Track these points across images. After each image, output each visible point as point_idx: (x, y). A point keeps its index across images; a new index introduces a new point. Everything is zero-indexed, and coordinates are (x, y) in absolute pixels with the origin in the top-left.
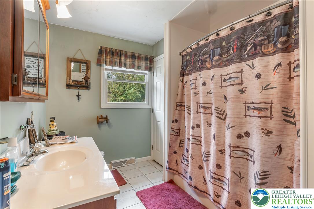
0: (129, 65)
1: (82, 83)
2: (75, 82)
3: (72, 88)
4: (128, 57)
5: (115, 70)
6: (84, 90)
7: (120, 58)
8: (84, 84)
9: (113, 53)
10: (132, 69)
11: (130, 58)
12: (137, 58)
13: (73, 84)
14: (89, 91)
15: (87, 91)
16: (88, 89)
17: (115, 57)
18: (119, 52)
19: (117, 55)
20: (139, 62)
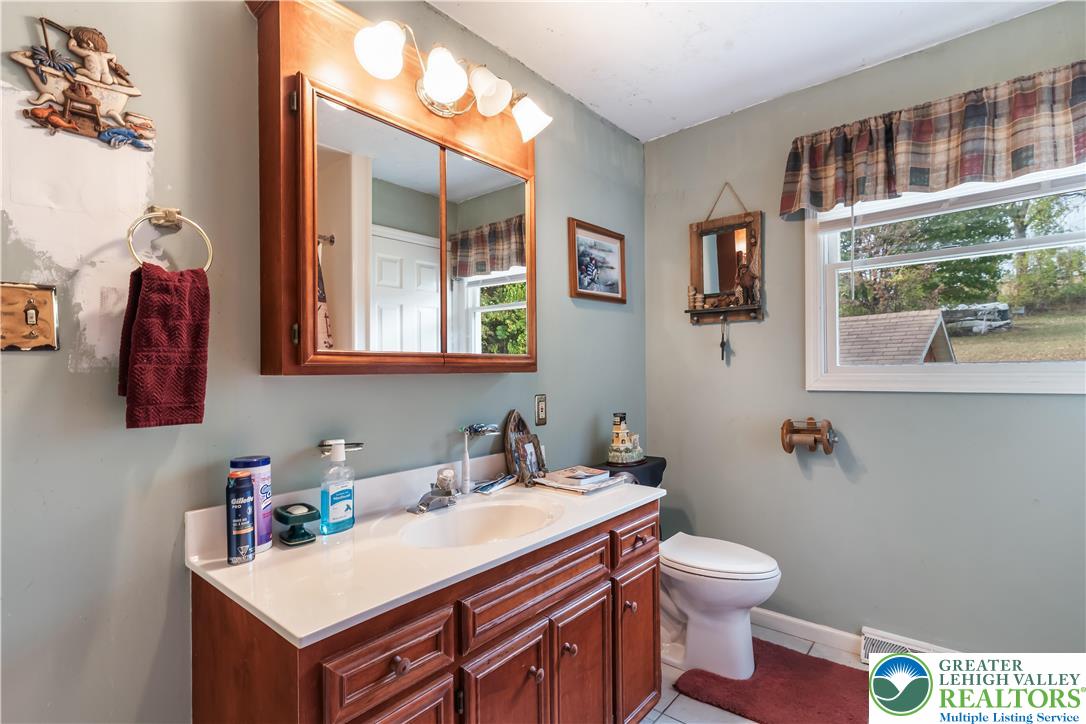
0: (948, 168)
1: (733, 299)
2: (712, 300)
3: (706, 320)
4: (937, 131)
5: (868, 217)
6: (742, 321)
7: (887, 154)
8: (741, 302)
9: (845, 145)
10: (963, 181)
11: (954, 130)
12: (1003, 109)
13: (706, 306)
14: (763, 323)
15: (754, 324)
16: (755, 318)
17: (859, 157)
18: (882, 126)
19: (871, 143)
20: (1018, 127)
